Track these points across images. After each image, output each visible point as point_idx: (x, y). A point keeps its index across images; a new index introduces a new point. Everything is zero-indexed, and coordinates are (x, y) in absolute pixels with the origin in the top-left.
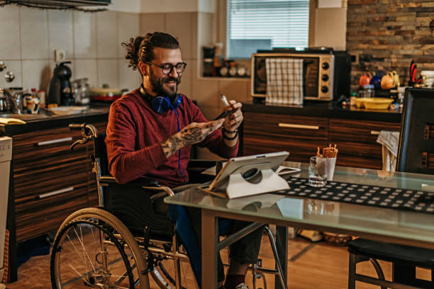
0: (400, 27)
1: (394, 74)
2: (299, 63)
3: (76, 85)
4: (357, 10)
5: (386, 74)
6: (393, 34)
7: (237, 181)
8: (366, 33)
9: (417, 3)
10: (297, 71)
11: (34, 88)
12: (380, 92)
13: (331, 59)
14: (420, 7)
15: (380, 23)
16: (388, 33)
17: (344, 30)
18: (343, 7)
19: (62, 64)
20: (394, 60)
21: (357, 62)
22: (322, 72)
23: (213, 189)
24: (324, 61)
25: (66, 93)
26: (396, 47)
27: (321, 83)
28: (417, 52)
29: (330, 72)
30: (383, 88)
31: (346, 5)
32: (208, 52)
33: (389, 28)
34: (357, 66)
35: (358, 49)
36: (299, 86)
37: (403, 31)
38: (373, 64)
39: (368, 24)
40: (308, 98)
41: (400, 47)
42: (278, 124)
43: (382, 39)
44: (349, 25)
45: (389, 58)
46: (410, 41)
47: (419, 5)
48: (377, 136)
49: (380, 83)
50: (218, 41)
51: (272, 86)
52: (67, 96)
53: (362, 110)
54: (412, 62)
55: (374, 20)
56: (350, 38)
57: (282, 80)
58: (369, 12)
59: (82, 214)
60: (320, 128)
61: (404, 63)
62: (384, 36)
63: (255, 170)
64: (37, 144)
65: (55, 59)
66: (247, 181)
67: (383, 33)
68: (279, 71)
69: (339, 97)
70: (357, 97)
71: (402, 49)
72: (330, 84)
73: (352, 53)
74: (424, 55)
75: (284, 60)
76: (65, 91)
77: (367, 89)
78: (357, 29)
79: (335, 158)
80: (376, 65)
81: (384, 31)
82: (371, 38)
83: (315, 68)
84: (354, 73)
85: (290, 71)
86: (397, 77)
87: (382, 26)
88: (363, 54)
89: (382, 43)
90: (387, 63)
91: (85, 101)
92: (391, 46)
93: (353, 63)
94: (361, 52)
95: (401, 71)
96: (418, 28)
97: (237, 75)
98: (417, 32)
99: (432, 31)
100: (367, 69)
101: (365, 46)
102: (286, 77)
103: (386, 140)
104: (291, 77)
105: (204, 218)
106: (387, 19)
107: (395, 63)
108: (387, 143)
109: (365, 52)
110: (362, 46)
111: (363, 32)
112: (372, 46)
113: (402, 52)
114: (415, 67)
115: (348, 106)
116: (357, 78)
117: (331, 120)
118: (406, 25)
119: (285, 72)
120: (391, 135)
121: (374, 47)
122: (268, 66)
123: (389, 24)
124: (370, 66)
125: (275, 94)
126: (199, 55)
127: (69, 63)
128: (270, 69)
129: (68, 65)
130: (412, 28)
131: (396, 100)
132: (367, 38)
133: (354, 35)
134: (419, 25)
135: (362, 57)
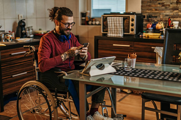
0: (164, 3)
1: (161, 23)
2: (121, 19)
3: (27, 29)
5: (158, 23)
6: (161, 6)
7: (94, 69)
8: (150, 6)
10: (120, 22)
11: (10, 30)
12: (155, 30)
13: (135, 17)
15: (155, 2)
16: (159, 6)
17: (141, 4)
19: (21, 20)
20: (161, 17)
21: (146, 18)
22: (131, 22)
23: (84, 72)
24: (132, 18)
25: (23, 33)
26: (162, 11)
27: (131, 27)
28: (171, 14)
29: (134, 22)
30: (157, 29)
32: (83, 15)
33: (159, 4)
34: (146, 20)
35: (146, 13)
36: (121, 29)
37: (165, 5)
38: (152, 19)
39: (150, 2)
40: (125, 33)
41: (164, 11)
42: (112, 45)
43: (156, 8)
44: (142, 2)
45: (160, 16)
46: (168, 9)
48: (154, 49)
49: (155, 27)
50: (88, 10)
51: (110, 29)
52: (24, 34)
53: (148, 38)
54: (169, 18)
56: (143, 8)
57: (114, 26)
59: (29, 83)
60: (130, 46)
61: (165, 18)
63: (102, 64)
64: (11, 54)
65: (19, 18)
66: (98, 69)
67: (157, 6)
68: (113, 22)
69: (138, 33)
70: (146, 33)
71: (165, 12)
72: (134, 27)
73: (144, 14)
74: (174, 15)
75: (115, 18)
76: (23, 32)
77: (150, 29)
78: (146, 4)
79: (136, 59)
80: (154, 19)
81: (157, 5)
82: (152, 8)
83: (128, 21)
84: (145, 23)
85: (118, 22)
86: (162, 24)
87: (156, 3)
88: (148, 15)
89: (156, 10)
90: (158, 19)
91: (32, 36)
92: (160, 11)
93: (144, 19)
94: (147, 14)
95: (164, 22)
96: (171, 3)
97: (96, 24)
98: (171, 5)
99: (177, 5)
100: (150, 21)
101: (149, 11)
102: (116, 25)
103: (158, 50)
104: (118, 25)
105: (80, 85)
107: (162, 18)
108: (158, 52)
109: (149, 14)
110: (148, 11)
111: (148, 5)
112: (152, 11)
113: (165, 14)
114: (170, 20)
115: (142, 36)
116: (146, 25)
117: (135, 43)
118: (166, 2)
119: (115, 22)
120: (160, 48)
121: (153, 12)
122: (108, 20)
123: (159, 2)
124: (151, 20)
125: (111, 32)
126: (80, 16)
127: (25, 20)
128: (109, 21)
129: (24, 21)
130: (168, 3)
131: (162, 34)
132: (150, 8)
133: (144, 7)
134: (172, 2)
135: (148, 16)
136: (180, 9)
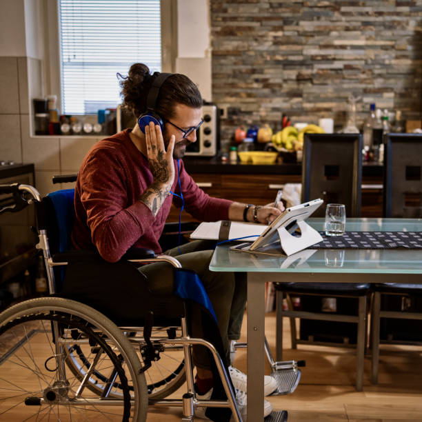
0: (268, 79)
4: (223, 61)
6: (261, 86)
8: (233, 85)
9: (283, 55)
13: (213, 110)
14: (286, 60)
15: (247, 75)
16: (255, 85)
17: (210, 81)
18: (207, 57)
20: (263, 114)
21: (225, 116)
24: (205, 113)
26: (263, 100)
27: (203, 137)
28: (286, 105)
29: (213, 125)
30: (260, 142)
31: (210, 55)
32: (40, 106)
33: (257, 81)
34: (224, 120)
35: (225, 102)
37: (271, 84)
38: (241, 117)
39: (234, 77)
41: (268, 100)
43: (249, 91)
44: (214, 76)
45: (258, 111)
46: (278, 94)
47: (285, 58)
49: (257, 136)
53: (250, 163)
54: (284, 116)
55: (241, 72)
56: (216, 91)
58: (235, 64)
60: (213, 185)
61: (273, 117)
62: (252, 89)
67: (250, 86)
70: (238, 151)
71: (271, 102)
72: (212, 138)
73: (220, 107)
74: (292, 108)
78: (224, 81)
80: (244, 119)
81: (251, 83)
82: (238, 90)
84: (223, 128)
87: (249, 78)
88: (231, 108)
89: (249, 95)
90: (256, 117)
92: (259, 99)
93: (221, 117)
94: (229, 105)
95: (271, 124)
96: (285, 81)
97: (83, 133)
98: (284, 85)
99: (298, 84)
100: (236, 122)
101: (233, 99)
106: (253, 71)
107: (264, 117)
109: (233, 106)
110: (229, 99)
111: (229, 84)
112: (239, 100)
113: (271, 105)
114: (288, 120)
115: (229, 161)
117: (223, 176)
118: (274, 78)
121: (242, 100)
123: (256, 76)
124: (239, 120)
126: (30, 109)
130: (278, 81)
132: (234, 90)
133: (220, 87)
134: (286, 77)
135: (231, 110)
136: (305, 95)
